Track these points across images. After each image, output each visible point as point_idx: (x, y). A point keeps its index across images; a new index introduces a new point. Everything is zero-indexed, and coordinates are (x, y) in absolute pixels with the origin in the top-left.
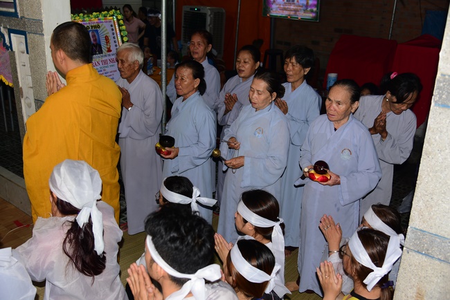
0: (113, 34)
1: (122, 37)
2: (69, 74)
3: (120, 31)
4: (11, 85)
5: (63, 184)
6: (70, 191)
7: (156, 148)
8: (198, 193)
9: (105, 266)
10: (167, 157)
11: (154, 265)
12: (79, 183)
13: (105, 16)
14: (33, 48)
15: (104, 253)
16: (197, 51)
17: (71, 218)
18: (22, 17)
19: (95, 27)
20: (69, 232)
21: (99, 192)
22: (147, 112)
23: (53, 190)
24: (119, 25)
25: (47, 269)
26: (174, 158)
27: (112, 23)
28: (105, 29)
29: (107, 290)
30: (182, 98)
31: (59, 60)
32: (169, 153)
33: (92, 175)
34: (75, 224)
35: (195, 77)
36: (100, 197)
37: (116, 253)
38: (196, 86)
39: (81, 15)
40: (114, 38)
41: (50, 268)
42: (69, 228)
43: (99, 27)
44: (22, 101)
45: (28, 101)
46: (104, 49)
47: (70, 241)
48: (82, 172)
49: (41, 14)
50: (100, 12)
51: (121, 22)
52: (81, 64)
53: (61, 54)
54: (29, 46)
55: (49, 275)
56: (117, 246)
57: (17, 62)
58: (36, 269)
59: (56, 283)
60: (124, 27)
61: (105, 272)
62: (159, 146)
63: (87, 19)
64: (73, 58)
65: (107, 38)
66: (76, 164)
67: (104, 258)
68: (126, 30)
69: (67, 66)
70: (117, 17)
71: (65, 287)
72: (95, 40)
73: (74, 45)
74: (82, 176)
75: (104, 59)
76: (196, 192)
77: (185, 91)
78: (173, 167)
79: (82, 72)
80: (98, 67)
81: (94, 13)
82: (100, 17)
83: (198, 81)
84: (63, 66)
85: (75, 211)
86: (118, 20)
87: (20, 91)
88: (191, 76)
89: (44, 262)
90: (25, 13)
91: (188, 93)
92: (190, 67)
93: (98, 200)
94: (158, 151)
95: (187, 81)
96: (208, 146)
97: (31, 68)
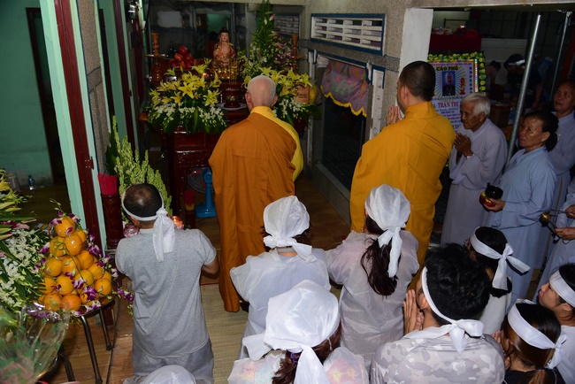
0: (471, 76)
1: (479, 80)
2: (409, 110)
3: (479, 74)
4: (366, 115)
5: (374, 205)
6: (378, 211)
7: (481, 196)
8: (511, 252)
9: (394, 291)
10: (490, 208)
11: (422, 295)
12: (388, 206)
13: (465, 58)
14: (388, 84)
15: (395, 277)
16: (562, 102)
17: (374, 237)
18: (385, 55)
19: (453, 68)
20: (369, 249)
21: (406, 221)
22: (486, 164)
23: (366, 207)
24: (479, 68)
25: (344, 274)
26: (497, 211)
27: (472, 66)
28: (463, 71)
29: (391, 313)
30: (524, 150)
31: (402, 95)
32: (493, 205)
33: (402, 204)
34: (376, 242)
35: (545, 130)
36: (404, 226)
37: (408, 283)
38: (543, 140)
39: (441, 55)
40: (471, 81)
41: (347, 274)
42: (370, 245)
43: (457, 68)
44: (371, 131)
45: (375, 131)
46: (458, 91)
47: (368, 257)
48: (394, 198)
49: (400, 53)
50: (461, 54)
51: (482, 65)
52: (421, 101)
53: (405, 90)
54: (386, 81)
55: (345, 281)
56: (411, 277)
57: (374, 95)
58: (336, 271)
59: (348, 288)
60: (483, 71)
61: (393, 295)
62: (484, 195)
63: (446, 60)
64: (415, 94)
65: (463, 81)
66: (391, 190)
67: (395, 283)
68: (486, 73)
69: (408, 101)
70: (478, 60)
71: (355, 295)
72: (450, 81)
73: (418, 83)
74: (393, 202)
75: (455, 101)
76: (508, 249)
77: (529, 143)
78: (494, 220)
79: (420, 108)
80: (447, 108)
81: (455, 55)
82: (460, 59)
83: (547, 135)
84: (405, 101)
85: (380, 232)
86: (479, 63)
87: (371, 121)
88: (540, 129)
89: (343, 267)
90: (388, 51)
91: (532, 146)
92: (541, 118)
93: (402, 229)
94: (482, 200)
95: (534, 133)
96: (539, 207)
97: (384, 101)
